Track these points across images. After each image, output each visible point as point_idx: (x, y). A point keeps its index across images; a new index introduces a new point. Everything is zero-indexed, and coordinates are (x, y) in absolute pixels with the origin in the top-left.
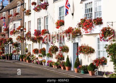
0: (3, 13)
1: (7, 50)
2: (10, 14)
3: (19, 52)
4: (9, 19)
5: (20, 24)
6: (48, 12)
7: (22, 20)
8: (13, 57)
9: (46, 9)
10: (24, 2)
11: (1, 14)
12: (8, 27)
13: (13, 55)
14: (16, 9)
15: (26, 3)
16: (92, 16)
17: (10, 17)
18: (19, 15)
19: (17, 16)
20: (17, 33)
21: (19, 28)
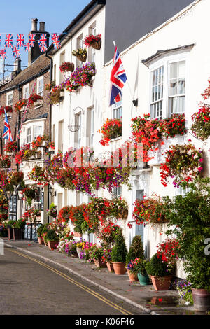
0: (8, 94)
1: (15, 210)
2: (24, 97)
3: (39, 215)
4: (20, 113)
5: (43, 128)
6: (94, 95)
7: (48, 117)
8: (26, 230)
9: (91, 86)
10: (52, 63)
11: (2, 96)
12: (17, 139)
13: (26, 226)
14: (36, 84)
15: (55, 66)
16: (163, 110)
17: (22, 106)
18: (42, 102)
19: (36, 104)
20: (33, 157)
21: (38, 143)
